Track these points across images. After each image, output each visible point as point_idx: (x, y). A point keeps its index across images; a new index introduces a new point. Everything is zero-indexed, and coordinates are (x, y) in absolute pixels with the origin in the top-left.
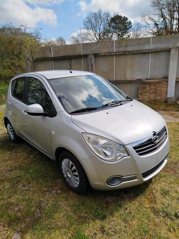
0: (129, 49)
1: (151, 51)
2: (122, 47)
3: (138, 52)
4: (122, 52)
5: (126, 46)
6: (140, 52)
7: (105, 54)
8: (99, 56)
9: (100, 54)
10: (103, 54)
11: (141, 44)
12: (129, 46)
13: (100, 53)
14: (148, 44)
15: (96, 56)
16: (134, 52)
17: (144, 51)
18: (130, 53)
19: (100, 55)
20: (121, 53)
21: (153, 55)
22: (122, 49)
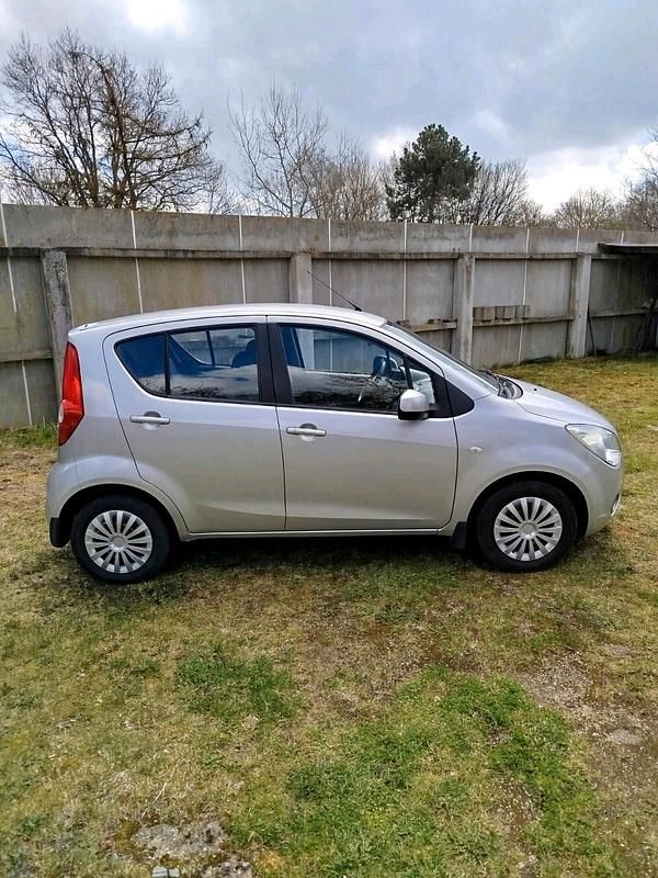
0: (183, 242)
1: (247, 255)
2: (159, 234)
3: (211, 256)
4: (166, 251)
5: (172, 233)
6: (218, 256)
7: (107, 253)
8: (85, 257)
9: (86, 250)
10: (98, 253)
11: (216, 233)
12: (180, 235)
13: (89, 249)
14: (234, 236)
15: (74, 255)
16: (200, 255)
17: (228, 255)
18: (190, 255)
19: (86, 252)
20: (162, 255)
21: (250, 267)
22: (161, 242)
